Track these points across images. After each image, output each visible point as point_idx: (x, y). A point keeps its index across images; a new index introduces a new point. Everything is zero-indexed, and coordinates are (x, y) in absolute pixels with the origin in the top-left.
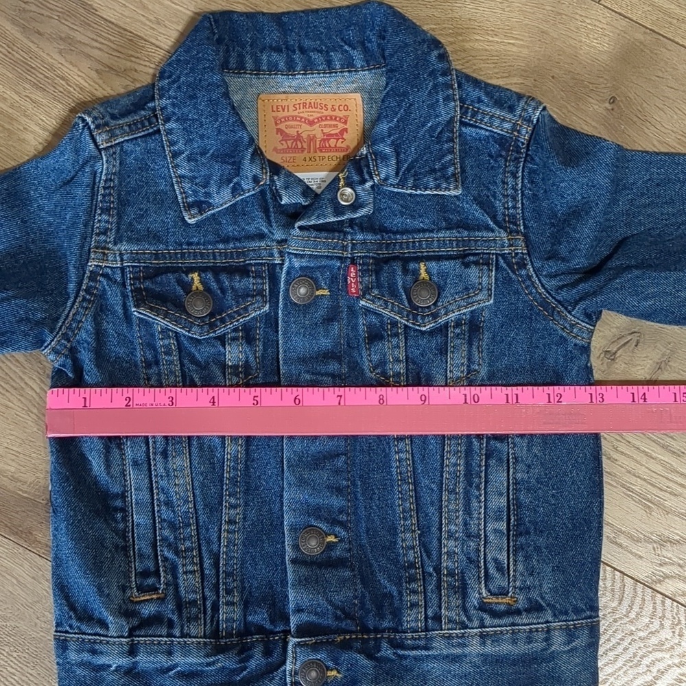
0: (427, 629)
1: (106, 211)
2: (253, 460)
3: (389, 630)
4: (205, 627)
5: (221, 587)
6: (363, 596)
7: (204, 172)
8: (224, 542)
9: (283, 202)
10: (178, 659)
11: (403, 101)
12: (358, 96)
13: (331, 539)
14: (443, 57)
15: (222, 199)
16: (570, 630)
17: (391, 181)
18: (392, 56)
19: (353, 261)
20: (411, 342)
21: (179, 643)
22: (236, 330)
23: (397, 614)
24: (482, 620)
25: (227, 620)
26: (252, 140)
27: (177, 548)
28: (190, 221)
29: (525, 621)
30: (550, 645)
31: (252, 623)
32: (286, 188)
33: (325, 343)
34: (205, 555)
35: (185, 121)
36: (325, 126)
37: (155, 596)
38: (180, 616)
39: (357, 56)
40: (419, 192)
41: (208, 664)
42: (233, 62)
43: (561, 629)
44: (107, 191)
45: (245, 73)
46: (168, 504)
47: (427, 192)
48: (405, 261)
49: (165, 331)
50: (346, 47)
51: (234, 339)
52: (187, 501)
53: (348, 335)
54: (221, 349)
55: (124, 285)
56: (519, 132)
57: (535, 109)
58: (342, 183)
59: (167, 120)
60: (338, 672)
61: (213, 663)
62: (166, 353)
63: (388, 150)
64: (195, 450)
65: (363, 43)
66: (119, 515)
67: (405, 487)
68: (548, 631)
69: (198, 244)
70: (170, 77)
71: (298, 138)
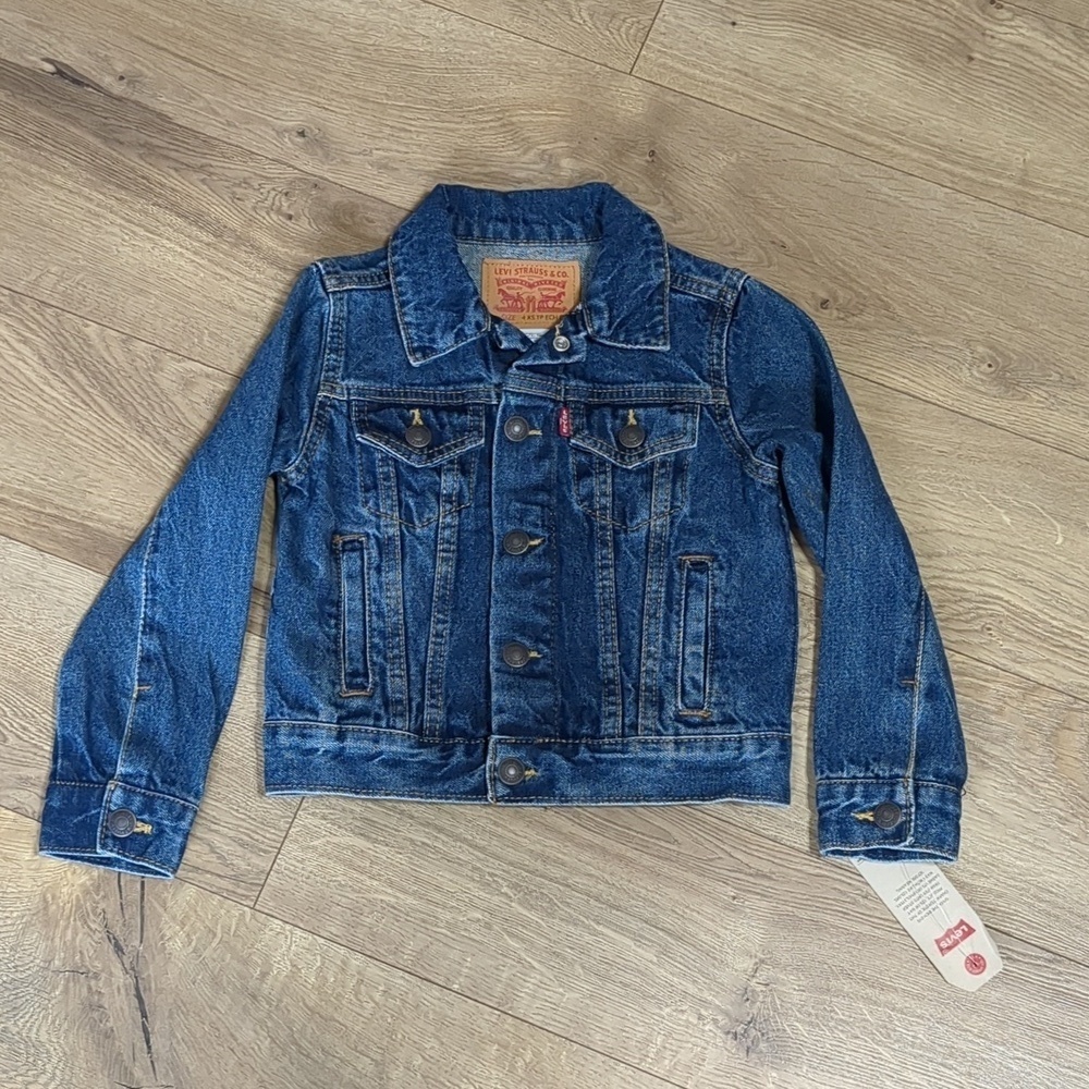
0: (623, 736)
1: (335, 351)
2: (461, 583)
3: (587, 736)
4: (410, 722)
5: (427, 691)
6: (563, 705)
7: (430, 319)
8: (430, 653)
9: (502, 347)
10: (383, 746)
11: (616, 262)
12: (576, 263)
13: (534, 654)
14: (656, 229)
15: (446, 344)
16: (761, 739)
17: (604, 333)
18: (607, 224)
19: (566, 404)
20: (617, 480)
21: (385, 732)
22: (451, 462)
23: (596, 722)
24: (677, 729)
25: (431, 721)
26: (476, 292)
27: (386, 654)
28: (414, 364)
29: (718, 731)
30: (741, 754)
31: (454, 726)
32: (506, 334)
33: (536, 477)
34: (412, 663)
35: (415, 275)
36: (545, 289)
37: (363, 693)
38: (386, 711)
39: (577, 228)
40: (629, 346)
41: (412, 756)
42: (461, 229)
43: (752, 738)
44: (335, 334)
45: (472, 240)
46: (380, 615)
47: (638, 347)
48: (615, 408)
49: (386, 459)
50: (568, 222)
51: (449, 470)
52: (397, 613)
53: (558, 471)
54: (437, 478)
55: (349, 417)
56: (725, 298)
57: (740, 278)
58: (558, 332)
59: (397, 274)
60: (536, 771)
61: (417, 755)
62: (384, 480)
63: (603, 304)
64: (408, 568)
65: (582, 219)
66: (333, 622)
67: (608, 612)
68: (740, 741)
69: (420, 385)
70: (403, 237)
71: (518, 298)
